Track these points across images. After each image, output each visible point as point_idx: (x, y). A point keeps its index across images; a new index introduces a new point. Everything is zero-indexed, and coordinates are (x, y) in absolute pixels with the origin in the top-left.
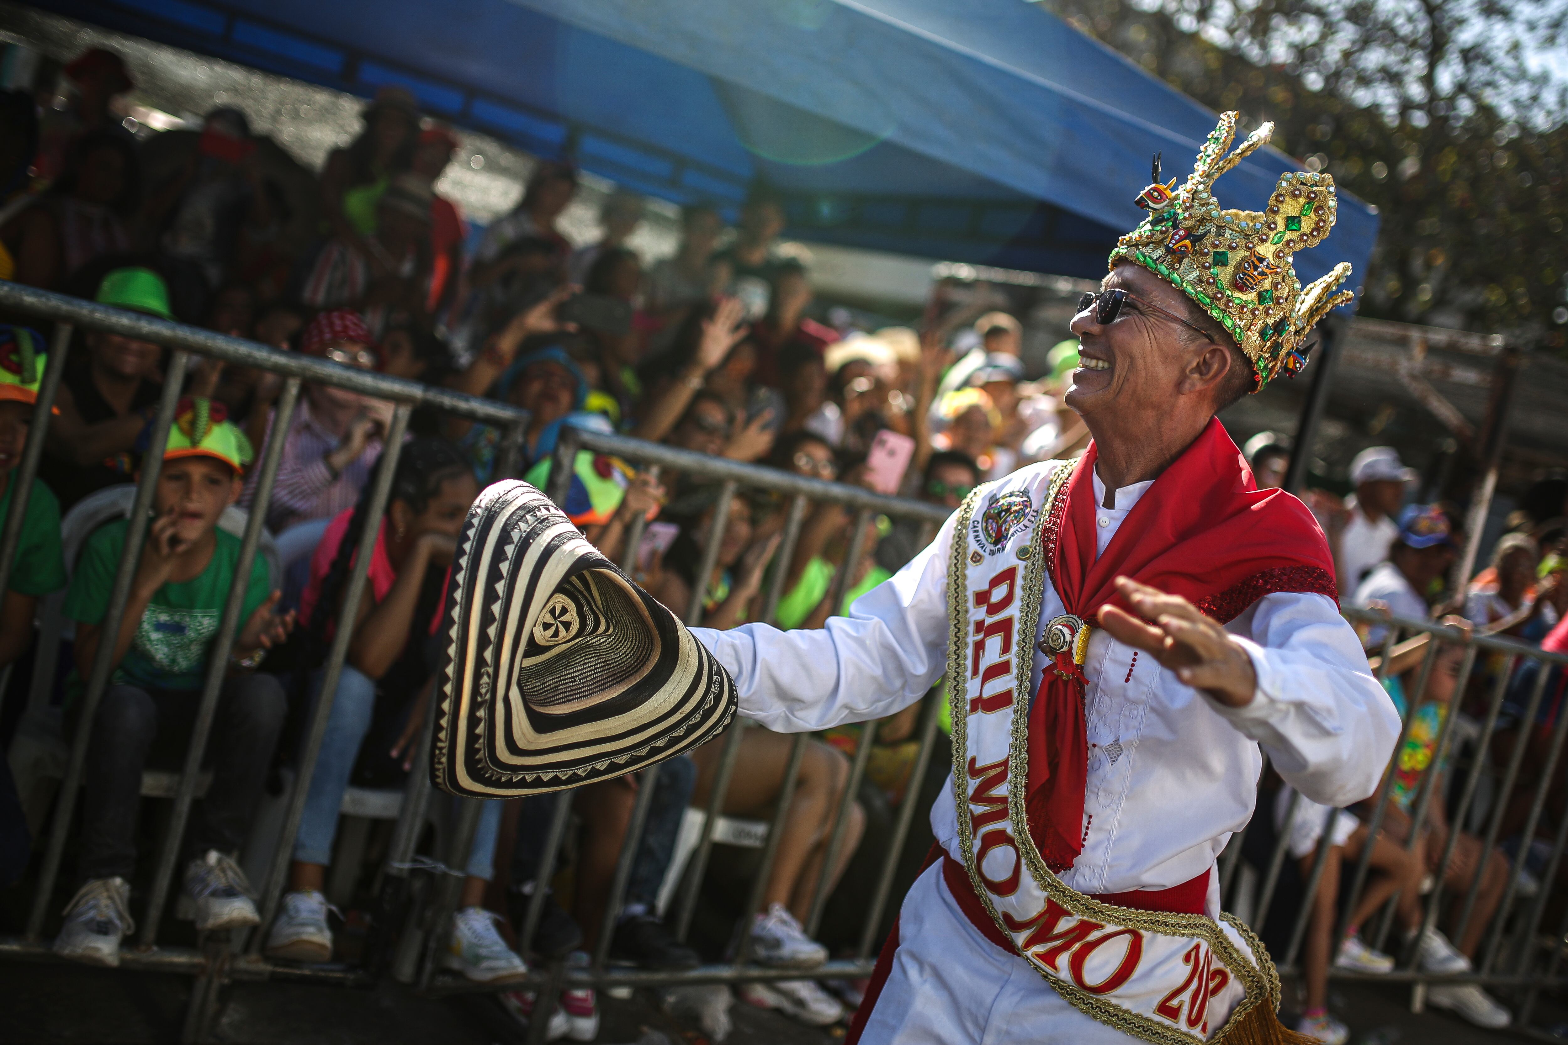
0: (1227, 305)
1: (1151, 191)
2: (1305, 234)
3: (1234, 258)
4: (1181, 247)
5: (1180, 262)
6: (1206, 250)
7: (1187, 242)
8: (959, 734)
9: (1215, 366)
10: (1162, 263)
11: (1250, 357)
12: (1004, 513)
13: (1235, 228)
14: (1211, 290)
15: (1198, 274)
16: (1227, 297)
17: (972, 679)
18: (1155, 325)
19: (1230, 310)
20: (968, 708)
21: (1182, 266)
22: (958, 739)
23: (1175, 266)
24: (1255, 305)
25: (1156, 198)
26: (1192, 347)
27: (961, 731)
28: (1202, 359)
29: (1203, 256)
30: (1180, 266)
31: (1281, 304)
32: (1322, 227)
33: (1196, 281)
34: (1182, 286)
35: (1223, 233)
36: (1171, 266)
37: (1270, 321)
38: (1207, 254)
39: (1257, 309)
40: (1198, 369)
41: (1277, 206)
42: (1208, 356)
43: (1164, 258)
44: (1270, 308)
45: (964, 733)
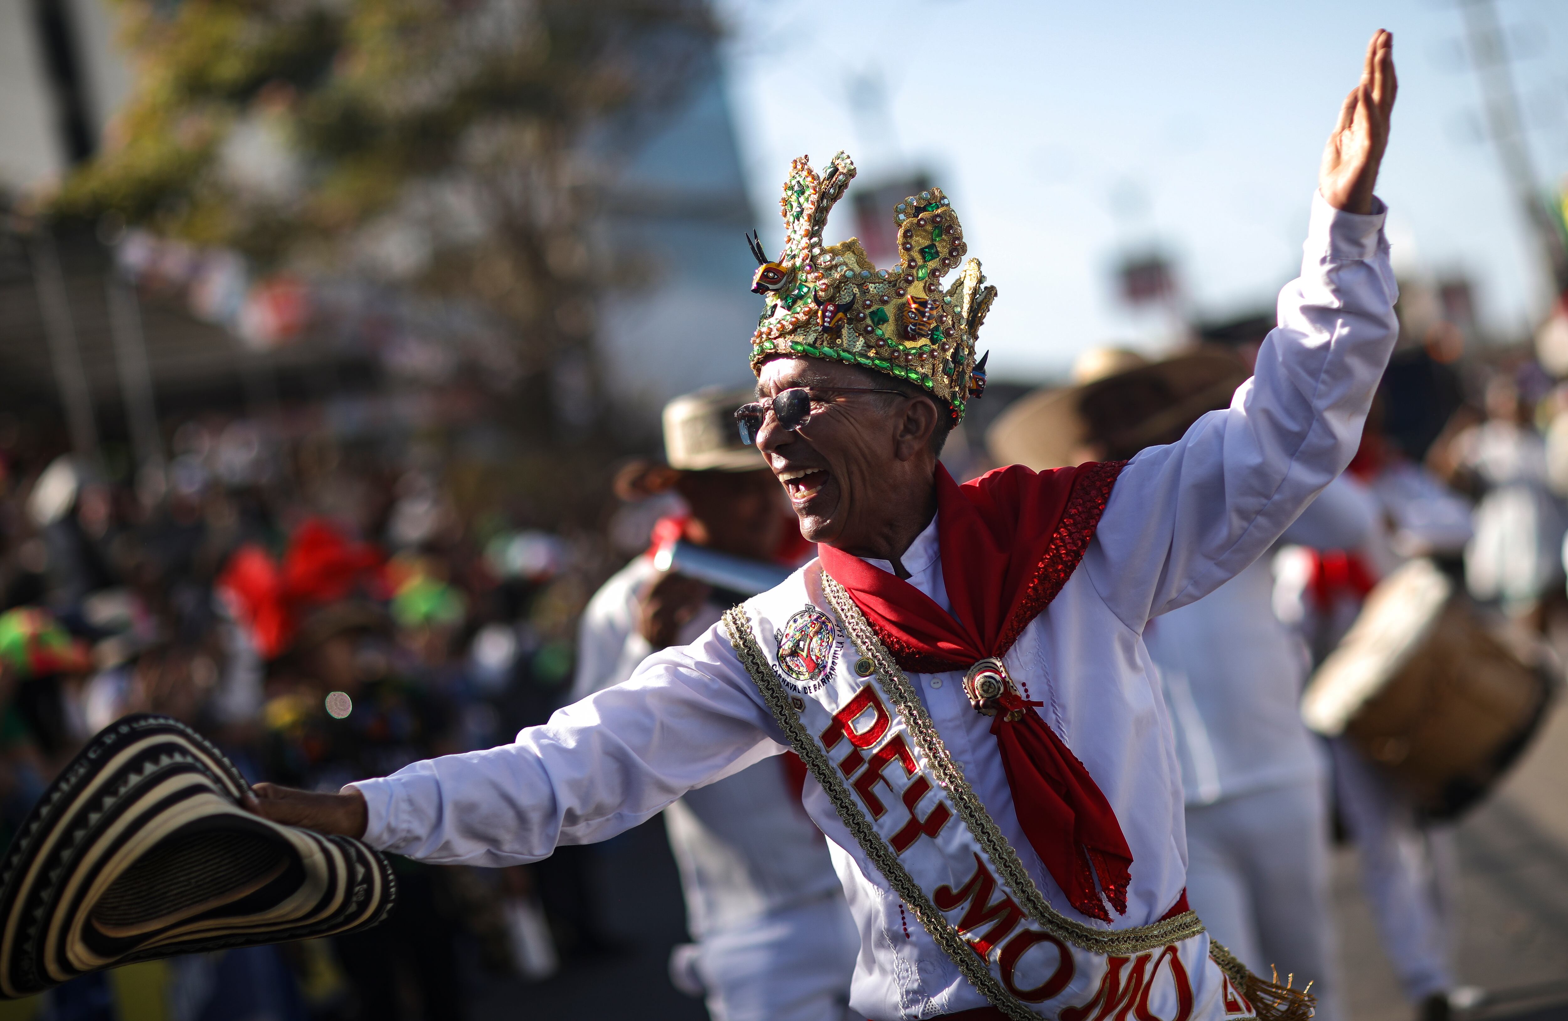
0: (907, 360)
1: (765, 274)
2: (945, 259)
3: (890, 310)
4: (838, 321)
5: (840, 337)
6: (862, 315)
7: (840, 315)
8: (900, 880)
9: (923, 421)
10: (822, 344)
11: (945, 399)
12: (802, 644)
13: (877, 281)
14: (885, 352)
15: (863, 341)
16: (903, 352)
17: (876, 820)
18: (848, 408)
19: (911, 363)
20: (891, 849)
21: (844, 340)
22: (902, 885)
23: (838, 343)
24: (929, 346)
25: (773, 278)
26: (892, 411)
27: (900, 876)
28: (906, 418)
29: (860, 321)
30: (842, 340)
31: (952, 335)
32: (959, 245)
33: (865, 348)
34: (855, 359)
35: (867, 290)
36: (832, 345)
37: (948, 355)
38: (864, 318)
39: (934, 350)
40: (907, 430)
41: (908, 243)
42: (910, 413)
43: (820, 339)
44: (944, 344)
45: (905, 875)
